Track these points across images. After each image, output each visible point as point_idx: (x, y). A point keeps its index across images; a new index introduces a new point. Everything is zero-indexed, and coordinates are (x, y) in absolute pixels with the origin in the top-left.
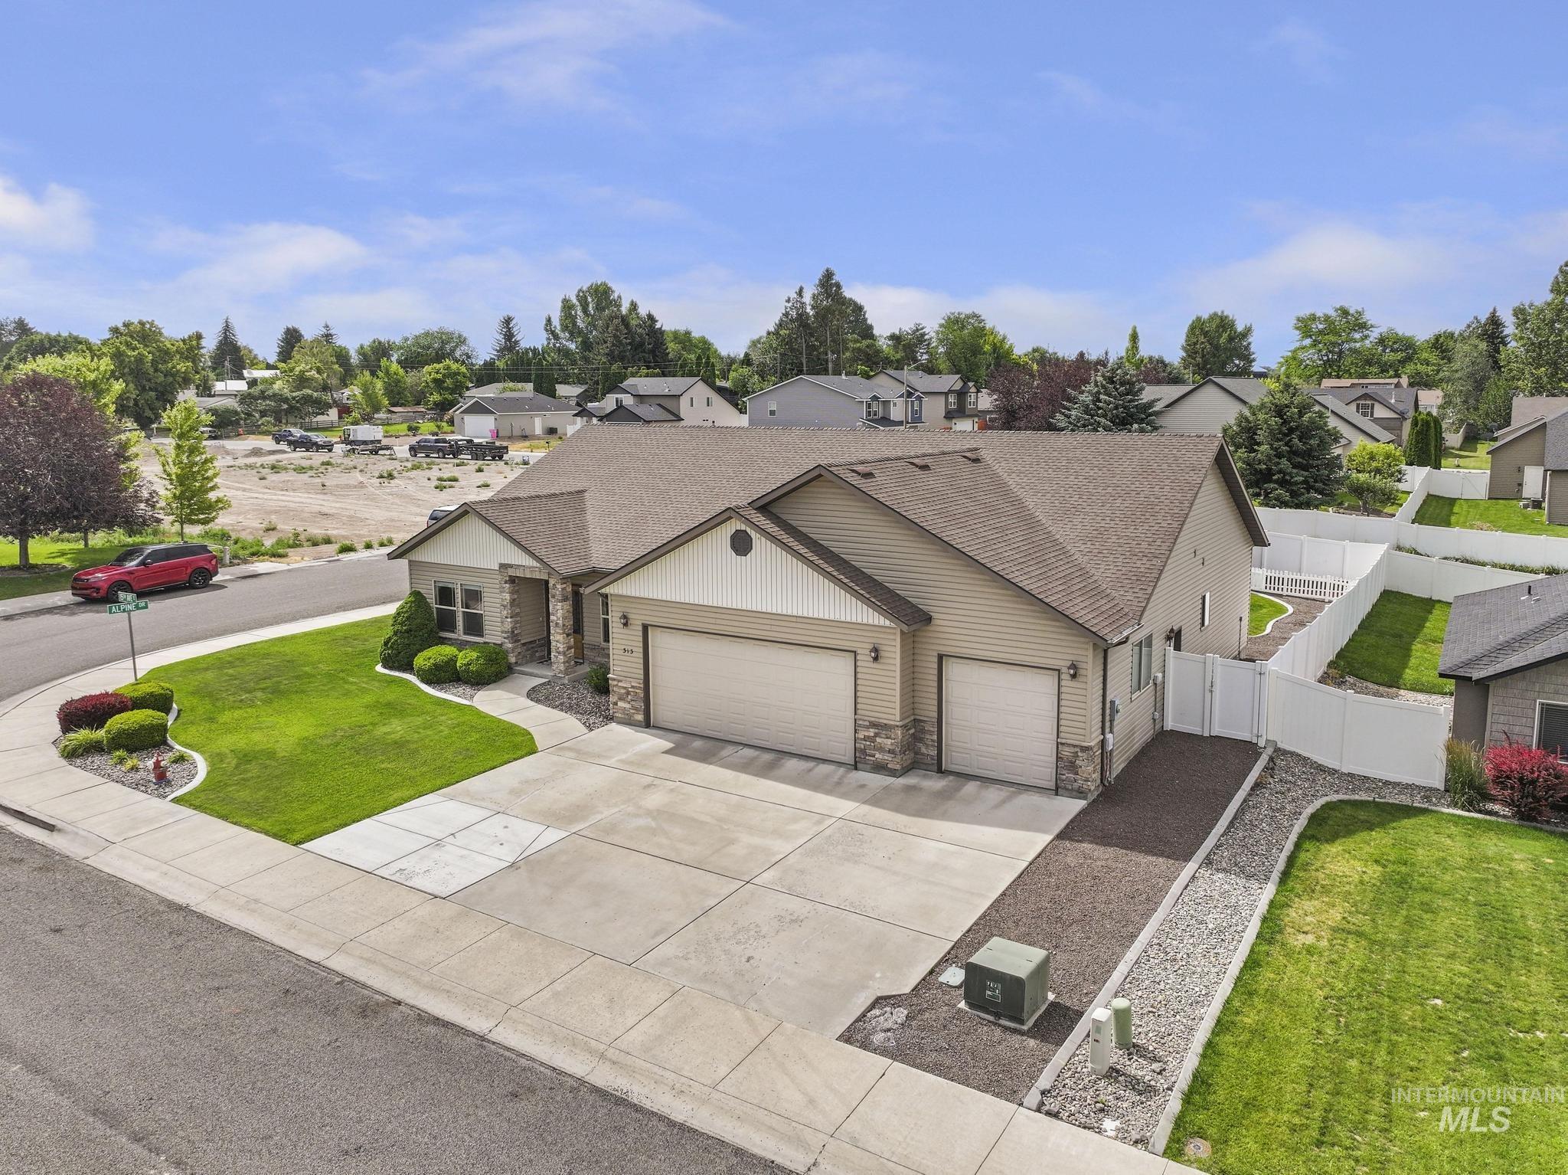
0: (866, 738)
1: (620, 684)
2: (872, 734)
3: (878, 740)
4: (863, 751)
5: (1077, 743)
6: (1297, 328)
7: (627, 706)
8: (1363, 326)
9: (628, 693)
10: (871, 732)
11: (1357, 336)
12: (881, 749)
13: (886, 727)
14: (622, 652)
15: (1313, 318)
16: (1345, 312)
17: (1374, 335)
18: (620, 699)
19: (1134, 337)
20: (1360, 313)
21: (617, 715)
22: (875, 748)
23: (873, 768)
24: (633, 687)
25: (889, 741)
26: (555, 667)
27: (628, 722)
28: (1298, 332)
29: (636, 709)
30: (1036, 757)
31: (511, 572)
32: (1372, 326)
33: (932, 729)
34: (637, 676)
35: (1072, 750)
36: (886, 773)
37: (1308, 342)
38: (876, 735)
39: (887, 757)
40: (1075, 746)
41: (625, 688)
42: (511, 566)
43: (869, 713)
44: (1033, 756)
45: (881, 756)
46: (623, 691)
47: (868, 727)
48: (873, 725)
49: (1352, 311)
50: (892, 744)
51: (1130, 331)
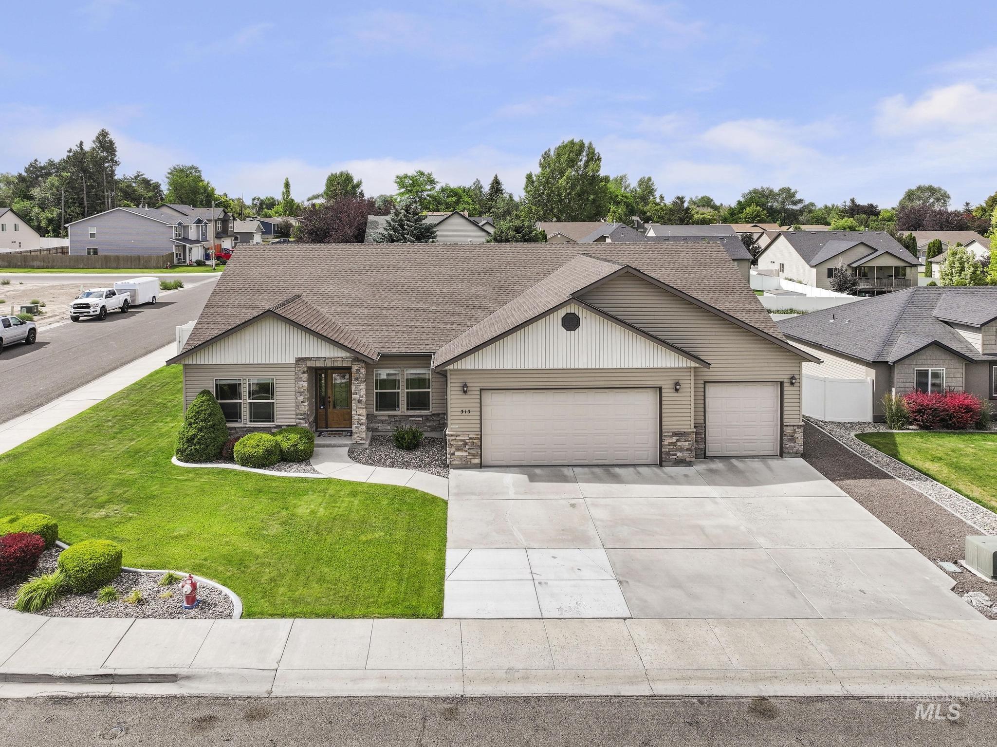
0: (671, 444)
1: (458, 438)
2: (675, 441)
3: (679, 443)
4: (668, 453)
5: (795, 424)
6: (396, 182)
7: (464, 454)
8: (432, 182)
9: (466, 444)
10: (674, 439)
11: (428, 187)
12: (681, 449)
13: (685, 434)
14: (459, 413)
15: (406, 176)
16: (422, 174)
17: (438, 187)
18: (458, 450)
19: (287, 185)
20: (430, 175)
21: (454, 463)
22: (677, 450)
23: (674, 464)
24: (470, 438)
25: (687, 443)
26: (356, 436)
27: (465, 466)
28: (397, 185)
29: (474, 455)
30: (764, 437)
31: (309, 364)
32: (437, 182)
33: (701, 431)
34: (475, 430)
35: (792, 428)
36: (684, 465)
37: (403, 190)
38: (678, 440)
39: (686, 454)
40: (794, 426)
41: (461, 440)
42: (309, 359)
43: (671, 425)
44: (762, 437)
45: (681, 454)
46: (461, 443)
47: (671, 437)
48: (675, 434)
49: (426, 173)
50: (689, 445)
51: (284, 181)
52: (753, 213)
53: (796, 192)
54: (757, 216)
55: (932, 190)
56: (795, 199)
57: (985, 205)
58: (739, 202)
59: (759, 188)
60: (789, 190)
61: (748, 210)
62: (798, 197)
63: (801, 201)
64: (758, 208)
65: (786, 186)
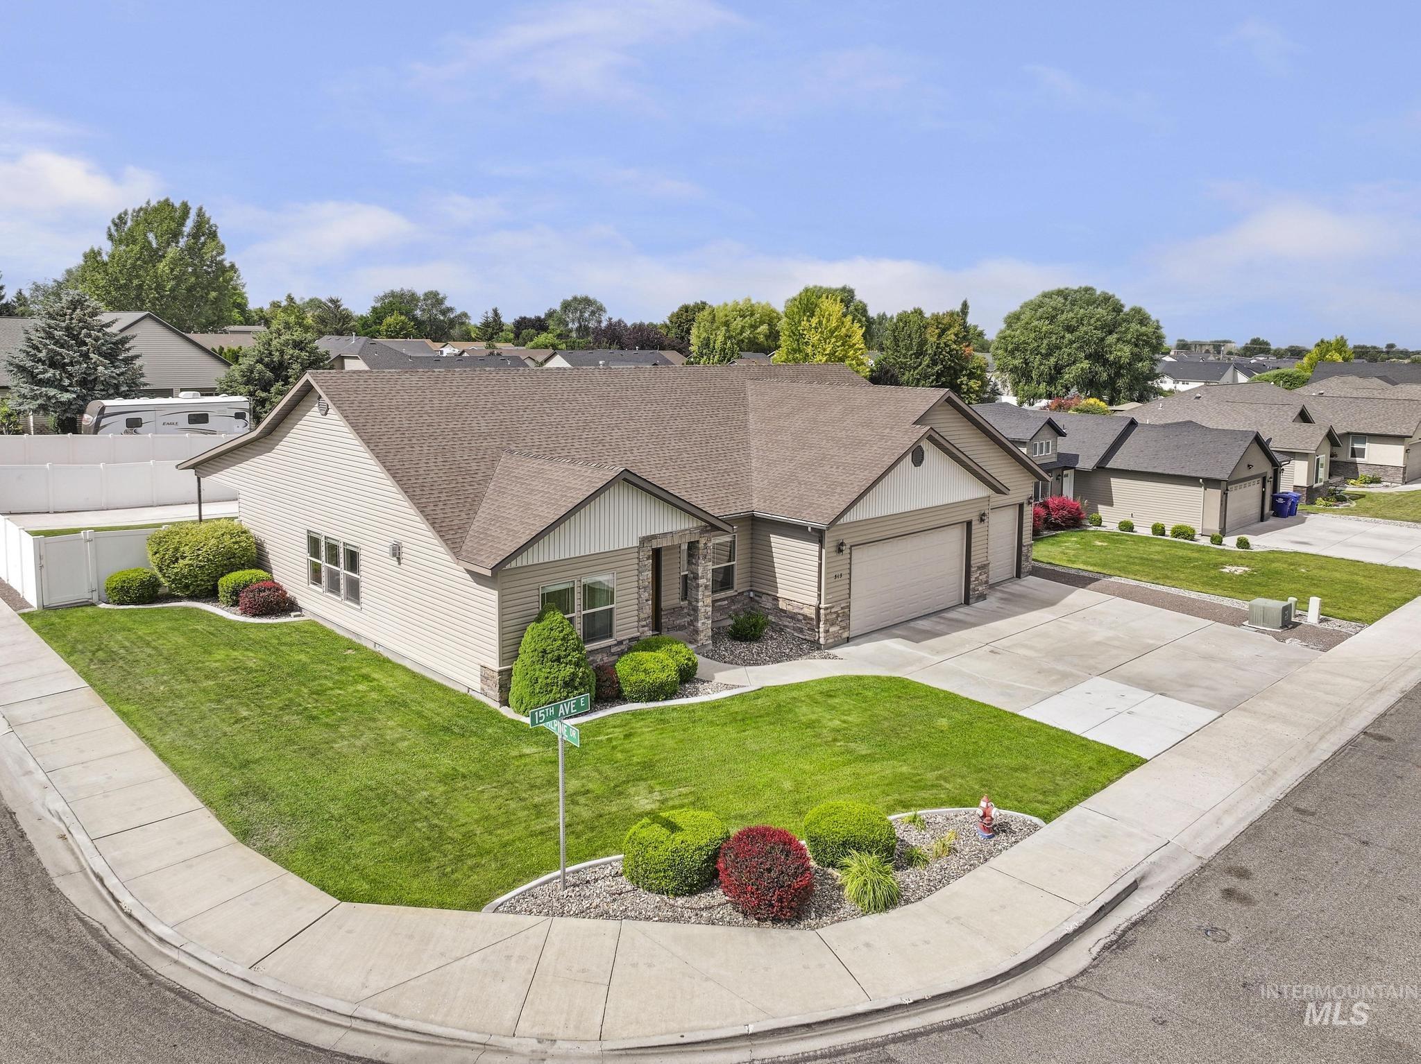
0: (976, 579)
1: (832, 611)
2: (978, 575)
3: (980, 577)
4: (974, 589)
7: (837, 628)
9: (838, 616)
12: (982, 583)
13: (984, 566)
18: (832, 625)
21: (828, 641)
22: (979, 584)
23: (977, 599)
24: (842, 608)
25: (985, 576)
26: (702, 635)
27: (838, 644)
31: (651, 545)
36: (982, 598)
38: (980, 574)
39: (984, 587)
41: (835, 612)
42: (655, 537)
43: (977, 560)
45: (981, 589)
46: (834, 616)
48: (979, 568)
52: (397, 324)
53: (444, 298)
54: (402, 329)
55: (587, 301)
56: (443, 307)
57: (668, 322)
58: (374, 310)
59: (397, 289)
60: (435, 294)
61: (389, 320)
62: (447, 304)
63: (450, 310)
64: (403, 318)
65: (433, 289)
